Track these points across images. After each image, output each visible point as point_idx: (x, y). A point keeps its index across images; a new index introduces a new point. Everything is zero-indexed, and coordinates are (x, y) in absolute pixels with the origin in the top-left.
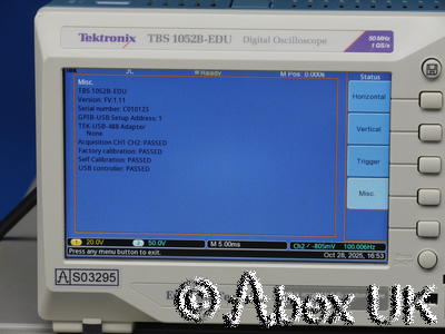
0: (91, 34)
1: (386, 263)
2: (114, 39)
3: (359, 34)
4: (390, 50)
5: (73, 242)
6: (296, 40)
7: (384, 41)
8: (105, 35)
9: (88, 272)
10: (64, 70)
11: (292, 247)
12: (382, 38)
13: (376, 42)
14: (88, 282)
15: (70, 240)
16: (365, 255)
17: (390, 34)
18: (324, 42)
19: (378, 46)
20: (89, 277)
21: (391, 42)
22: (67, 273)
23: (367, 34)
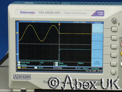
0: (23, 11)
1: (102, 73)
2: (29, 13)
3: (95, 11)
4: (103, 16)
5: (18, 67)
6: (78, 13)
7: (102, 13)
8: (27, 11)
9: (22, 76)
10: (16, 21)
11: (77, 69)
12: (101, 12)
13: (99, 13)
14: (22, 78)
15: (17, 67)
16: (97, 71)
17: (103, 11)
18: (86, 13)
19: (100, 14)
20: (23, 77)
21: (104, 13)
22: (17, 76)
23: (97, 11)
